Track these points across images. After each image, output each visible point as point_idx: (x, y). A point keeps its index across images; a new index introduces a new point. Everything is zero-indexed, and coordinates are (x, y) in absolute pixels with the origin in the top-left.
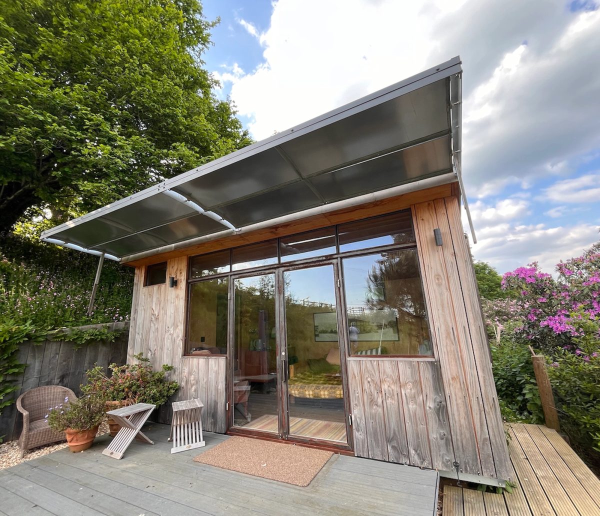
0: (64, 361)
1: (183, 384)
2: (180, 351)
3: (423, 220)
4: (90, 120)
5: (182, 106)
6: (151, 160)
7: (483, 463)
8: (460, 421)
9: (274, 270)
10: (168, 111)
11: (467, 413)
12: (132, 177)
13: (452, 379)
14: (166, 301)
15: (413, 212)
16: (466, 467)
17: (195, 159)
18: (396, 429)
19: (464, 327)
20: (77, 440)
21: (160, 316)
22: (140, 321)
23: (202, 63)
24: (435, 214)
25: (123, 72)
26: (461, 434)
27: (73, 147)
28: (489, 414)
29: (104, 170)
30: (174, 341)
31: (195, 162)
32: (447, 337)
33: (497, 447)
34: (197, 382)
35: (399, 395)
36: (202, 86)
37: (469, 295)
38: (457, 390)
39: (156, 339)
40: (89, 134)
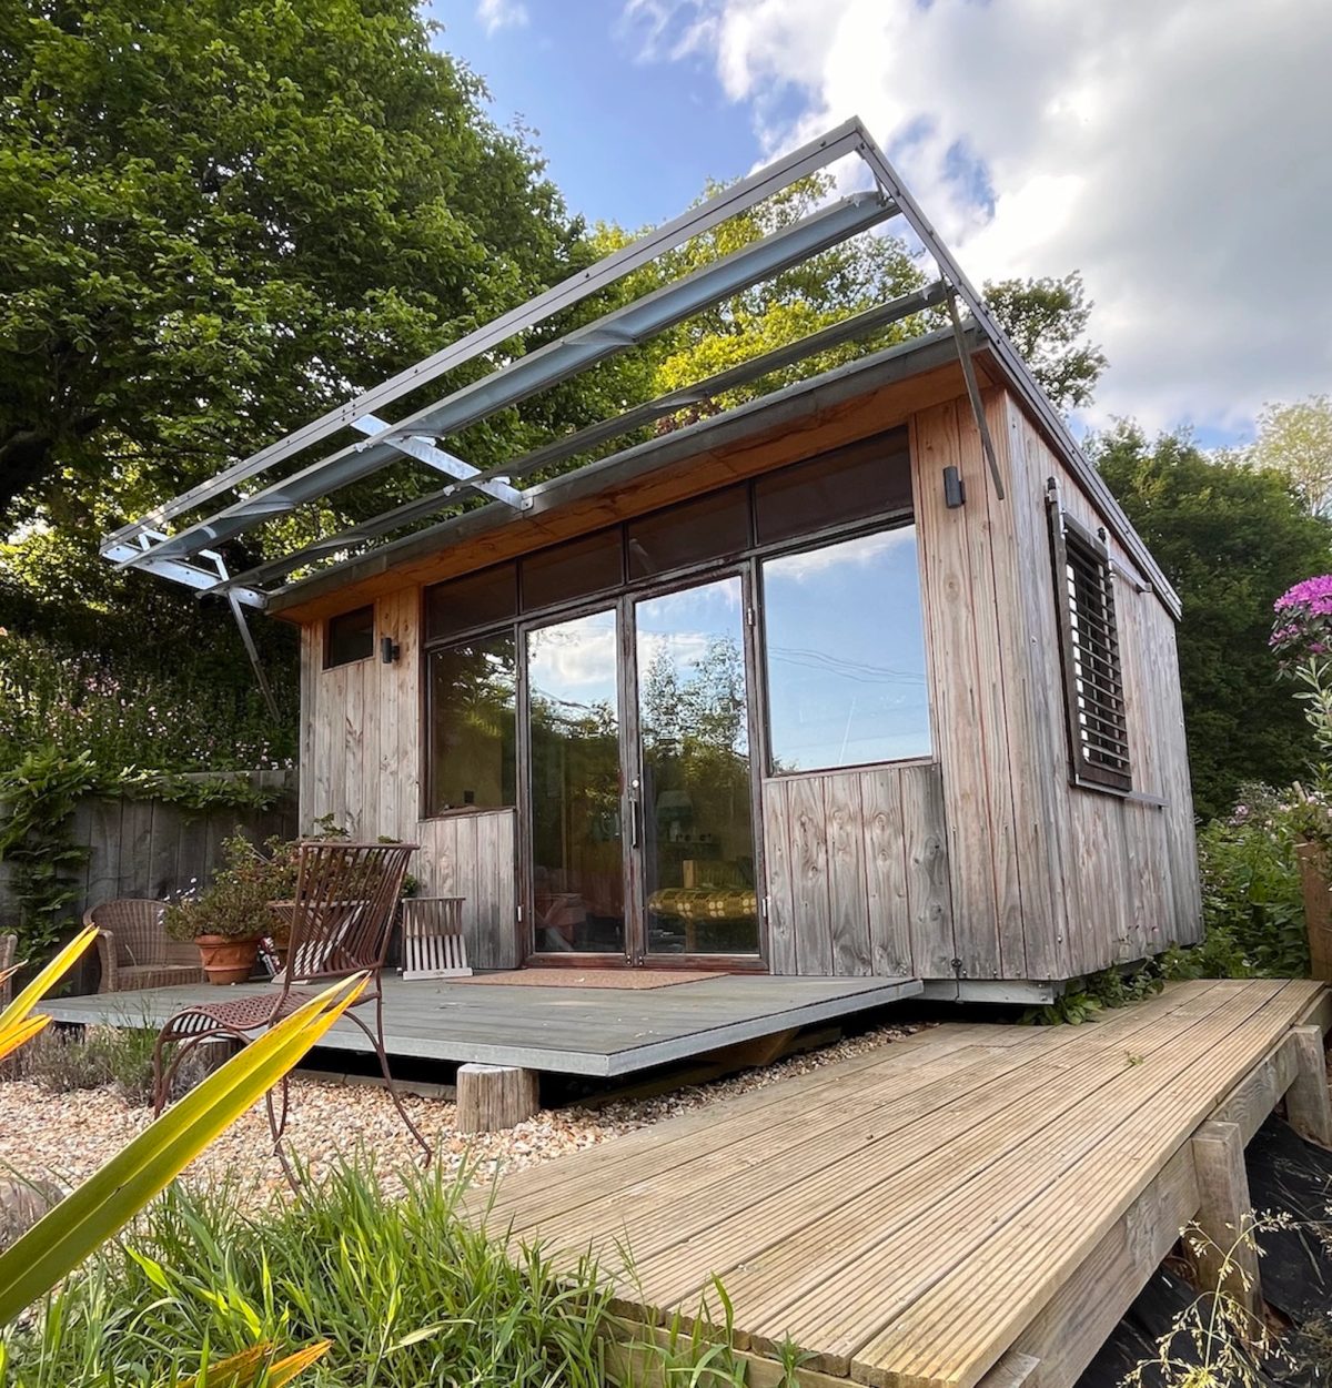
0: (164, 850)
1: (426, 878)
2: (414, 807)
3: (930, 448)
4: (166, 251)
5: (385, 181)
6: (317, 342)
7: (1005, 954)
8: (969, 879)
9: (614, 602)
10: (349, 200)
11: (983, 864)
12: (275, 393)
13: (963, 796)
14: (377, 699)
15: (912, 434)
16: (974, 965)
17: (427, 330)
18: (851, 912)
19: (994, 686)
20: (221, 961)
21: (367, 735)
22: (321, 750)
23: (433, 28)
24: (956, 432)
25: (231, 106)
26: (970, 904)
27: (136, 325)
28: (1024, 858)
29: (211, 379)
30: (400, 789)
31: (428, 337)
32: (958, 710)
33: (1033, 919)
34: (456, 870)
35: (860, 842)
36: (439, 101)
37: (1009, 614)
38: (969, 820)
39: (360, 788)
40: (169, 289)
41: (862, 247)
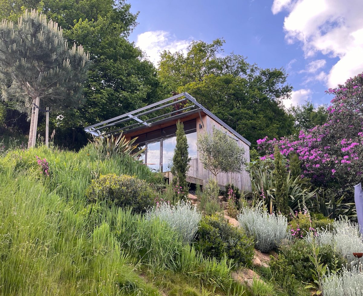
9: (160, 140)
41: (232, 58)
